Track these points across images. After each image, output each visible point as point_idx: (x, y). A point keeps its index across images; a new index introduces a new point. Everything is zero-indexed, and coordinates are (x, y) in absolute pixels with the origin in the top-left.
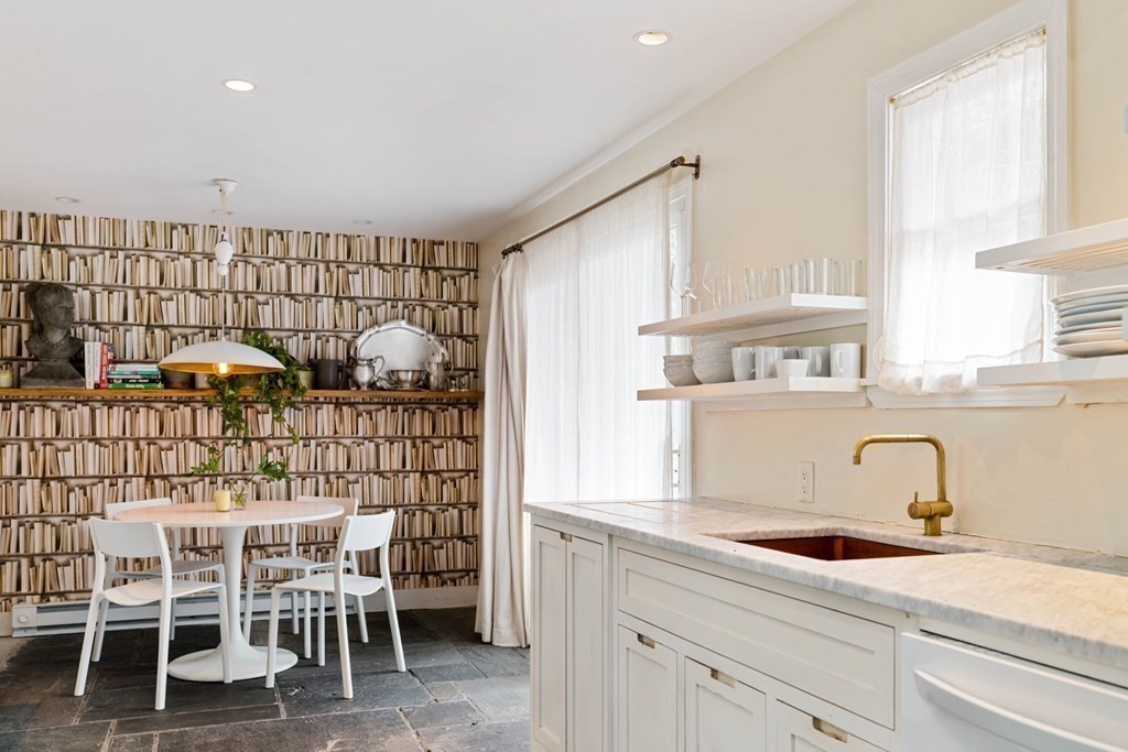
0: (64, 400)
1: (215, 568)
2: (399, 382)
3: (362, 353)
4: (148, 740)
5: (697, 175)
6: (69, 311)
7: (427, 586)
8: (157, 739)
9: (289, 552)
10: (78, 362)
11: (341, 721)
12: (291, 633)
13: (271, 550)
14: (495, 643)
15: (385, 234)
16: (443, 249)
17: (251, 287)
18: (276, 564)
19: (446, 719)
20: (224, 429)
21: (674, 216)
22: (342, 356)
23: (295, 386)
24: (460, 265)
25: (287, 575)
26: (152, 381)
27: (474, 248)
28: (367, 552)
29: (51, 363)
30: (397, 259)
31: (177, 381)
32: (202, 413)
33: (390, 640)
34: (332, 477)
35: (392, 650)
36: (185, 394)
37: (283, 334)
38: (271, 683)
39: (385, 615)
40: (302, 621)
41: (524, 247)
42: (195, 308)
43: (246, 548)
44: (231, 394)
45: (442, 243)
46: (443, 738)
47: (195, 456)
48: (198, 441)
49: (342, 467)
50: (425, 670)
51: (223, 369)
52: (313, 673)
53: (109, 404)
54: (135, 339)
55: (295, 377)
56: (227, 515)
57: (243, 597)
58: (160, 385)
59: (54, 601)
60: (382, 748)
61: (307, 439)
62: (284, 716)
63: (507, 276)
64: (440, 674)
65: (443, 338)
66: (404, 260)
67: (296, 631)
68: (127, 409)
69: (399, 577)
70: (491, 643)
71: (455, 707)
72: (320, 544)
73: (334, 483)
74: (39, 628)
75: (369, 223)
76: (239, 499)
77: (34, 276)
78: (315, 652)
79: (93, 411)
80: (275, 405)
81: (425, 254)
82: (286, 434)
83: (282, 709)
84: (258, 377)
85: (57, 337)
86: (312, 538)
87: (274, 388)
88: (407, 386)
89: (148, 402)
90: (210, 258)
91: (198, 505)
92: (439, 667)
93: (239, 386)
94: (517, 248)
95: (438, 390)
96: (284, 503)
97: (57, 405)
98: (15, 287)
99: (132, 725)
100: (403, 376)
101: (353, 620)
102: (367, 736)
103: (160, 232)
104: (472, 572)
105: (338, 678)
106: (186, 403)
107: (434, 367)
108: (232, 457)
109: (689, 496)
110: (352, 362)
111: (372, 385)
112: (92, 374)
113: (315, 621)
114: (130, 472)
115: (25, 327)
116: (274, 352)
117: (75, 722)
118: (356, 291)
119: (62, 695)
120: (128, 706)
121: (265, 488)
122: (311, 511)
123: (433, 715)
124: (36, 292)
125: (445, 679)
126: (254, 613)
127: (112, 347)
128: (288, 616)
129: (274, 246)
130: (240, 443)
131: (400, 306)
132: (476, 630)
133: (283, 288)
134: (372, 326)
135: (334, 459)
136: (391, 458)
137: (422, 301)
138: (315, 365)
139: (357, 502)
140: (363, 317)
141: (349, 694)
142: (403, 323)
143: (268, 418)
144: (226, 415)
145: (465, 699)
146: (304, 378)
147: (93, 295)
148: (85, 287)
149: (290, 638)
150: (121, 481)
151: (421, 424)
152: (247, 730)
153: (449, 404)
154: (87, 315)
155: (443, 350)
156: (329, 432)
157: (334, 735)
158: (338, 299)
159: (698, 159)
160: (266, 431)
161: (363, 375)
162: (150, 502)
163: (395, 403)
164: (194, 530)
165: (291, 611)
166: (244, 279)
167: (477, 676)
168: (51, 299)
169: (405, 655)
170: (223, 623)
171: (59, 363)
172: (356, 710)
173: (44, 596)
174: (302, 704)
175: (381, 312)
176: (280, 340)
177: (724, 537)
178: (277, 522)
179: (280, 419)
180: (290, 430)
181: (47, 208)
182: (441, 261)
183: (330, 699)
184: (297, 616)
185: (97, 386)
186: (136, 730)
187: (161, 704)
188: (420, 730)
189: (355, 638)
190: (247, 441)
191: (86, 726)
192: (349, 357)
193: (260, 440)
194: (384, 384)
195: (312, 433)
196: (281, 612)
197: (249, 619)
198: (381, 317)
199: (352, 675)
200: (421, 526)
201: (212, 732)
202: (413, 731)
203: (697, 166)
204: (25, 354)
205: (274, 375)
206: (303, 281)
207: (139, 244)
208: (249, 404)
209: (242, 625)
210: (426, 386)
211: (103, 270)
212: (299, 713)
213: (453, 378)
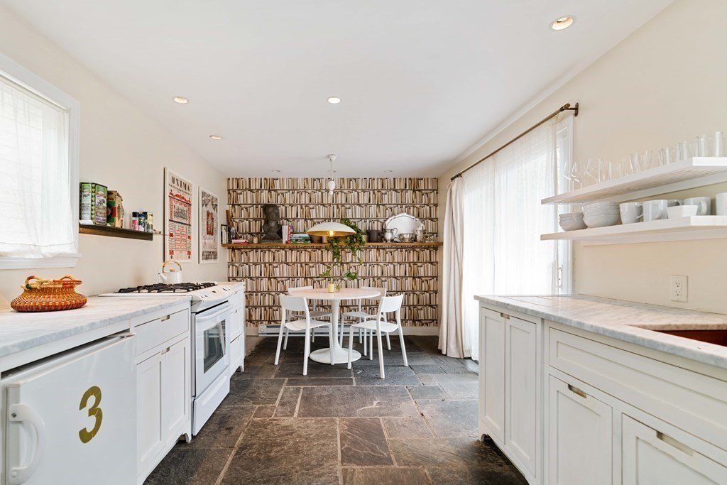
0: (276, 248)
1: (329, 315)
2: (403, 239)
3: (388, 228)
4: (298, 390)
5: (576, 114)
6: (277, 214)
7: (415, 325)
8: (302, 390)
9: (358, 309)
10: (280, 233)
11: (380, 390)
12: (359, 343)
13: (351, 308)
14: (448, 355)
15: (398, 177)
16: (422, 181)
17: (344, 202)
18: (353, 314)
19: (429, 396)
20: (333, 259)
21: (559, 140)
22: (380, 229)
23: (361, 241)
24: (430, 188)
25: (357, 320)
26: (306, 240)
27: (436, 180)
28: (390, 313)
29: (271, 234)
30: (402, 187)
31: (315, 239)
32: (325, 253)
33: (400, 350)
34: (376, 279)
35: (401, 355)
36: (319, 245)
37: (356, 220)
38: (350, 367)
39: (398, 337)
40: (363, 337)
41: (462, 175)
42: (322, 212)
43: (342, 307)
44: (335, 243)
45: (422, 179)
46: (428, 407)
47: (322, 269)
48: (323, 263)
49: (380, 275)
50: (417, 366)
51: (332, 234)
52: (367, 363)
53: (292, 249)
54: (300, 224)
55: (361, 238)
56: (333, 294)
57: (339, 326)
58: (309, 242)
59: (273, 324)
60: (399, 409)
61: (365, 263)
62: (354, 385)
63: (454, 188)
64: (423, 369)
65: (422, 219)
66: (406, 187)
67: (361, 342)
68: (298, 251)
69: (404, 321)
70: (446, 355)
71: (433, 388)
72: (372, 307)
73: (376, 282)
74: (268, 334)
75: (391, 171)
76: (338, 287)
77: (266, 202)
78: (368, 353)
79: (286, 252)
80: (353, 249)
81: (414, 184)
82: (357, 261)
83: (354, 381)
84: (346, 237)
85: (273, 224)
86: (367, 304)
87: (352, 241)
88: (407, 240)
89: (305, 249)
90: (328, 191)
91: (323, 289)
92: (423, 366)
93: (339, 241)
94: (459, 175)
95: (420, 242)
96: (356, 289)
97: (273, 250)
98: (259, 206)
99: (293, 382)
100: (405, 236)
101: (384, 338)
102: (392, 401)
103: (310, 182)
104: (436, 321)
105: (378, 367)
106: (319, 249)
107: (419, 232)
108: (336, 270)
109: (570, 293)
110: (384, 231)
111: (392, 240)
112: (285, 238)
113: (368, 337)
114: (299, 276)
115: (263, 221)
116: (352, 227)
117: (273, 377)
118: (386, 201)
119: (271, 364)
120: (293, 372)
121: (349, 282)
122: (366, 293)
123: (422, 392)
124: (266, 207)
125: (426, 372)
126: (344, 333)
127: (292, 228)
128: (358, 335)
129: (353, 185)
130: (339, 264)
131: (404, 207)
132: (439, 348)
133: (356, 201)
134: (392, 216)
135: (377, 271)
136: (400, 271)
137: (413, 204)
138: (369, 233)
139: (386, 290)
140: (388, 212)
141: (383, 376)
142: (405, 214)
143: (350, 254)
144: (334, 253)
145: (437, 385)
146: (364, 238)
147: (286, 208)
148: (283, 205)
149: (358, 346)
150: (296, 279)
151: (412, 257)
152: (339, 390)
153: (425, 248)
154: (284, 216)
155: (422, 225)
156: (374, 260)
157: (376, 398)
158: (378, 205)
159: (577, 105)
160: (349, 260)
161: (388, 236)
162: (306, 288)
163: (402, 248)
164: (322, 300)
165: (359, 333)
166: (341, 199)
167: (441, 372)
168: (271, 209)
169: (407, 358)
170: (331, 336)
171: (274, 234)
172: (386, 385)
173: (270, 322)
174: (362, 379)
175: (396, 210)
176: (355, 223)
177: (644, 327)
178: (354, 298)
179: (354, 255)
180: (359, 259)
181: (270, 176)
182: (422, 187)
183: (374, 378)
184: (361, 335)
185: (287, 242)
186: (294, 385)
187: (305, 373)
188: (417, 400)
189: (385, 348)
190: (342, 264)
191: (276, 380)
192: (383, 229)
193: (347, 263)
194: (398, 240)
195: (367, 260)
196: (354, 333)
197: (342, 335)
198: (396, 212)
199: (385, 366)
200: (413, 300)
201: (324, 389)
202: (413, 401)
203: (576, 109)
204: (263, 231)
205: (352, 236)
206: (364, 199)
207: (302, 187)
208: (343, 249)
209: (339, 338)
210: (415, 240)
211: (289, 198)
212: (361, 384)
213: (427, 237)
